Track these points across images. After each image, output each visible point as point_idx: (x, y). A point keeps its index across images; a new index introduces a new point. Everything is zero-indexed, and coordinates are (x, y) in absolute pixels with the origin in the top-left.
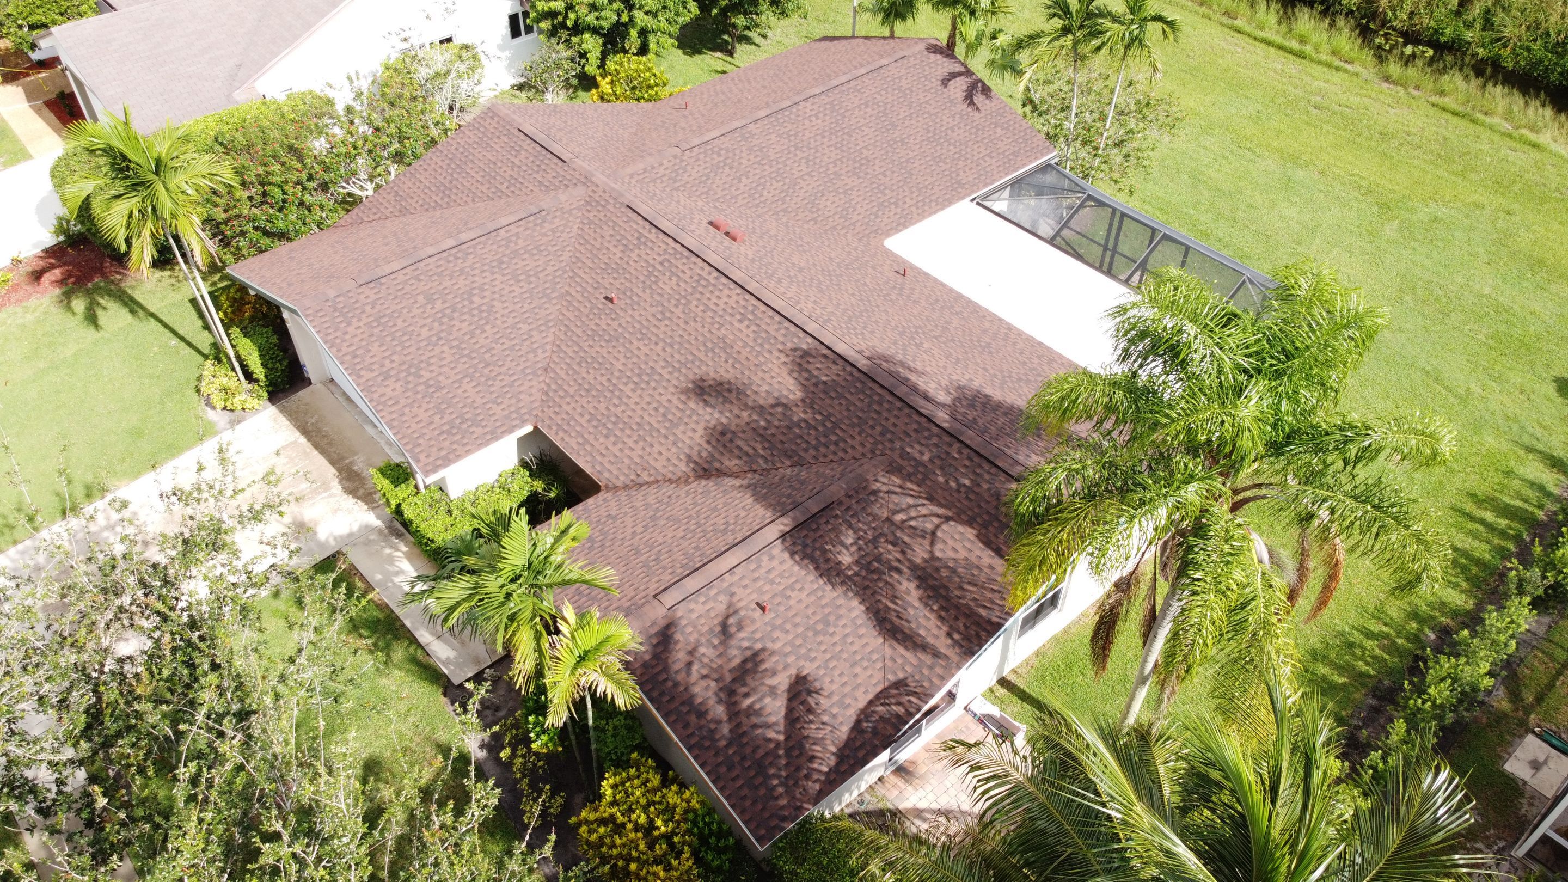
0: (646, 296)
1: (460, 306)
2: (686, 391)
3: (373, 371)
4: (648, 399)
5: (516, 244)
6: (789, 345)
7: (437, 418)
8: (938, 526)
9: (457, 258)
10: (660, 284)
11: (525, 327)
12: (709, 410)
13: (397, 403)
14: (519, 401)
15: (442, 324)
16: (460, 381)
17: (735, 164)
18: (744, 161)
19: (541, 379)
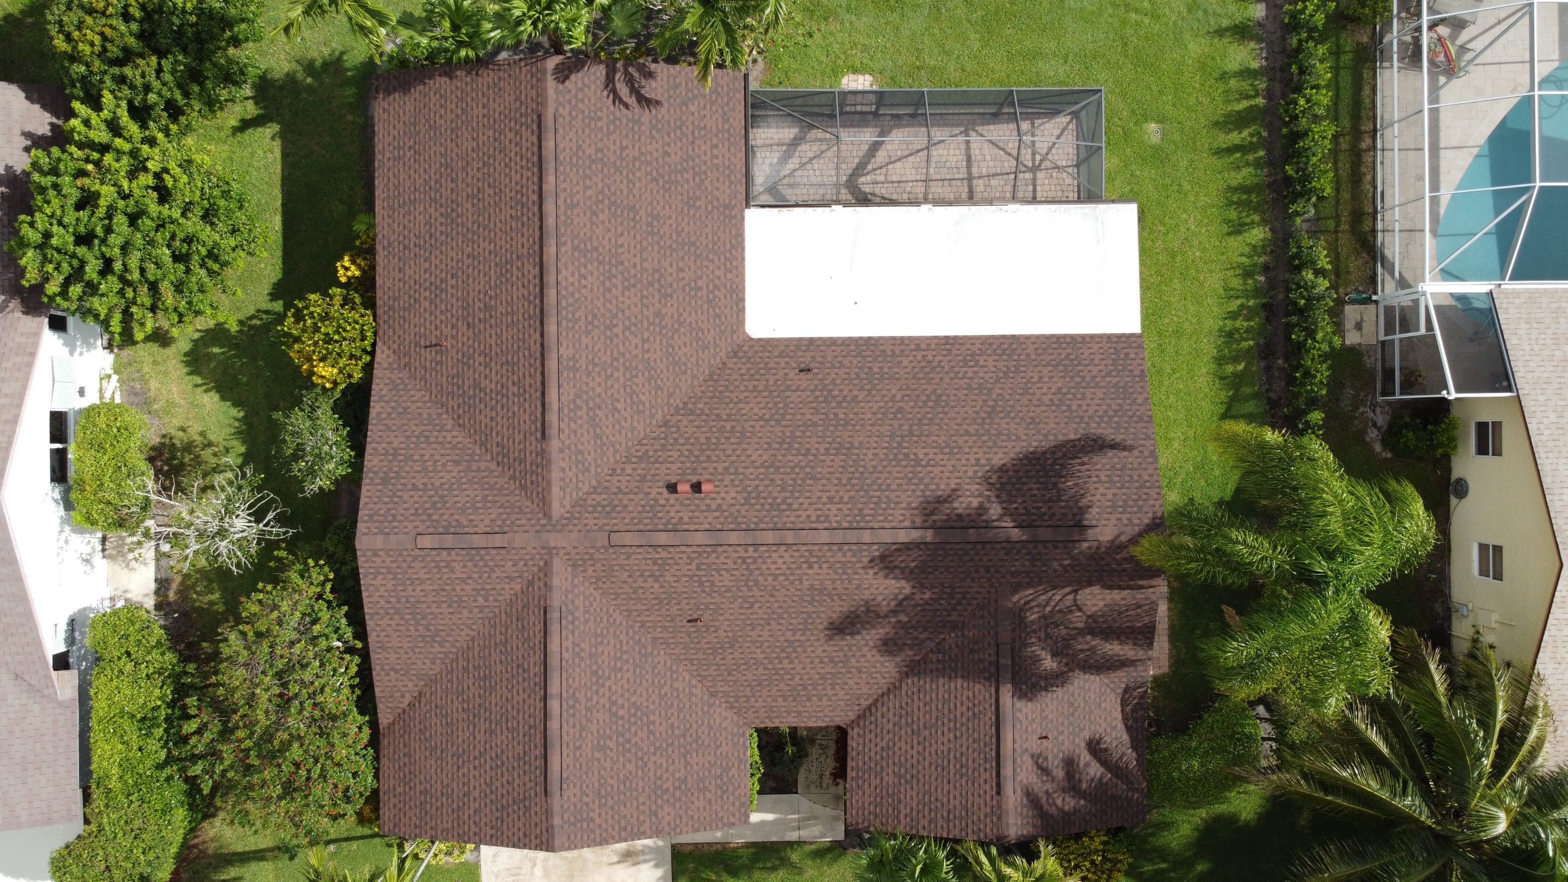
0: (718, 599)
1: (620, 728)
2: (830, 638)
3: (644, 822)
4: (808, 661)
5: (583, 650)
6: (866, 560)
7: (708, 794)
8: (1075, 600)
9: (573, 707)
10: (718, 584)
11: (666, 689)
12: (858, 637)
13: (681, 817)
14: (726, 729)
15: (629, 751)
16: (687, 763)
17: (597, 400)
18: (598, 390)
19: (718, 702)
